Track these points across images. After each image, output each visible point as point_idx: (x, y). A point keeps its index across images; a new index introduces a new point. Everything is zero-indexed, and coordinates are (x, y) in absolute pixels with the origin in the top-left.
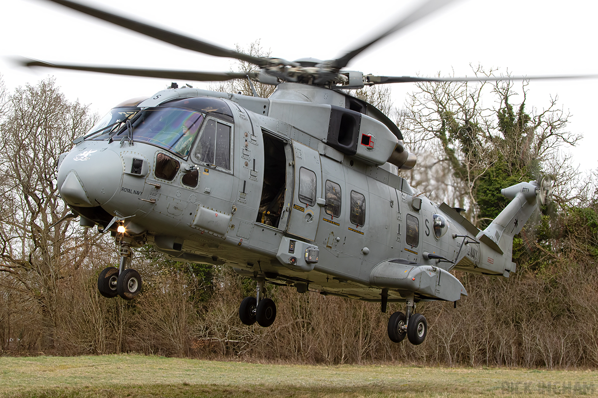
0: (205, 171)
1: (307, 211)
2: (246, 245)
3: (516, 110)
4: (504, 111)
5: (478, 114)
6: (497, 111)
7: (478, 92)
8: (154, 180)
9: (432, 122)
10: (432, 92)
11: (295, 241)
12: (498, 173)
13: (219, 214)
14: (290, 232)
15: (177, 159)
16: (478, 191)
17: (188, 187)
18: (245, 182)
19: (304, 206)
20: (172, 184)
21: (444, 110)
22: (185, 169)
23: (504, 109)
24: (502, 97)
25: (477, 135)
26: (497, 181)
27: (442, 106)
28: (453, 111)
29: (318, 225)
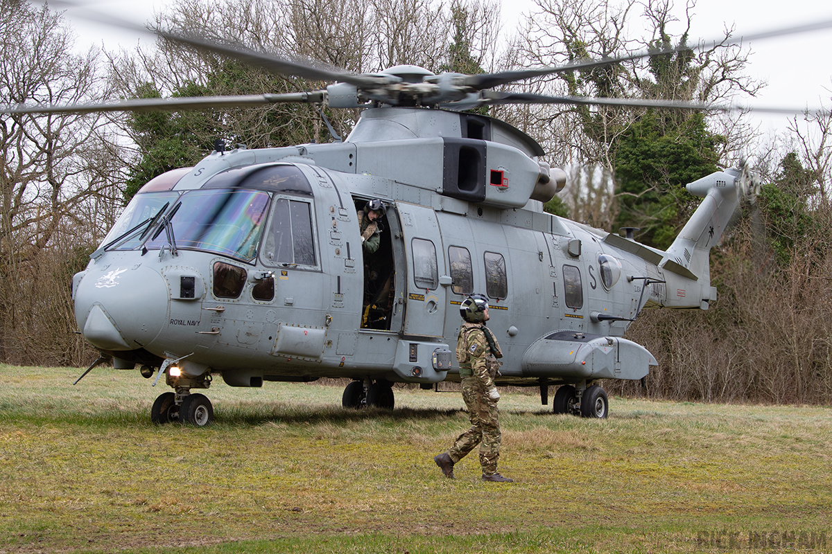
0: (282, 275)
1: (428, 299)
2: (350, 364)
3: (674, 42)
4: (658, 43)
5: (622, 47)
6: (648, 43)
7: (622, 15)
8: (214, 301)
9: (554, 57)
10: (557, 12)
11: (417, 344)
12: (646, 131)
13: (309, 330)
14: (409, 332)
15: (242, 265)
16: (618, 155)
17: (262, 302)
18: (339, 277)
19: (422, 292)
20: (241, 302)
21: (574, 39)
22: (255, 279)
23: (658, 41)
24: (657, 23)
25: (619, 77)
26: (644, 141)
27: (571, 33)
28: (586, 41)
29: (445, 314)
